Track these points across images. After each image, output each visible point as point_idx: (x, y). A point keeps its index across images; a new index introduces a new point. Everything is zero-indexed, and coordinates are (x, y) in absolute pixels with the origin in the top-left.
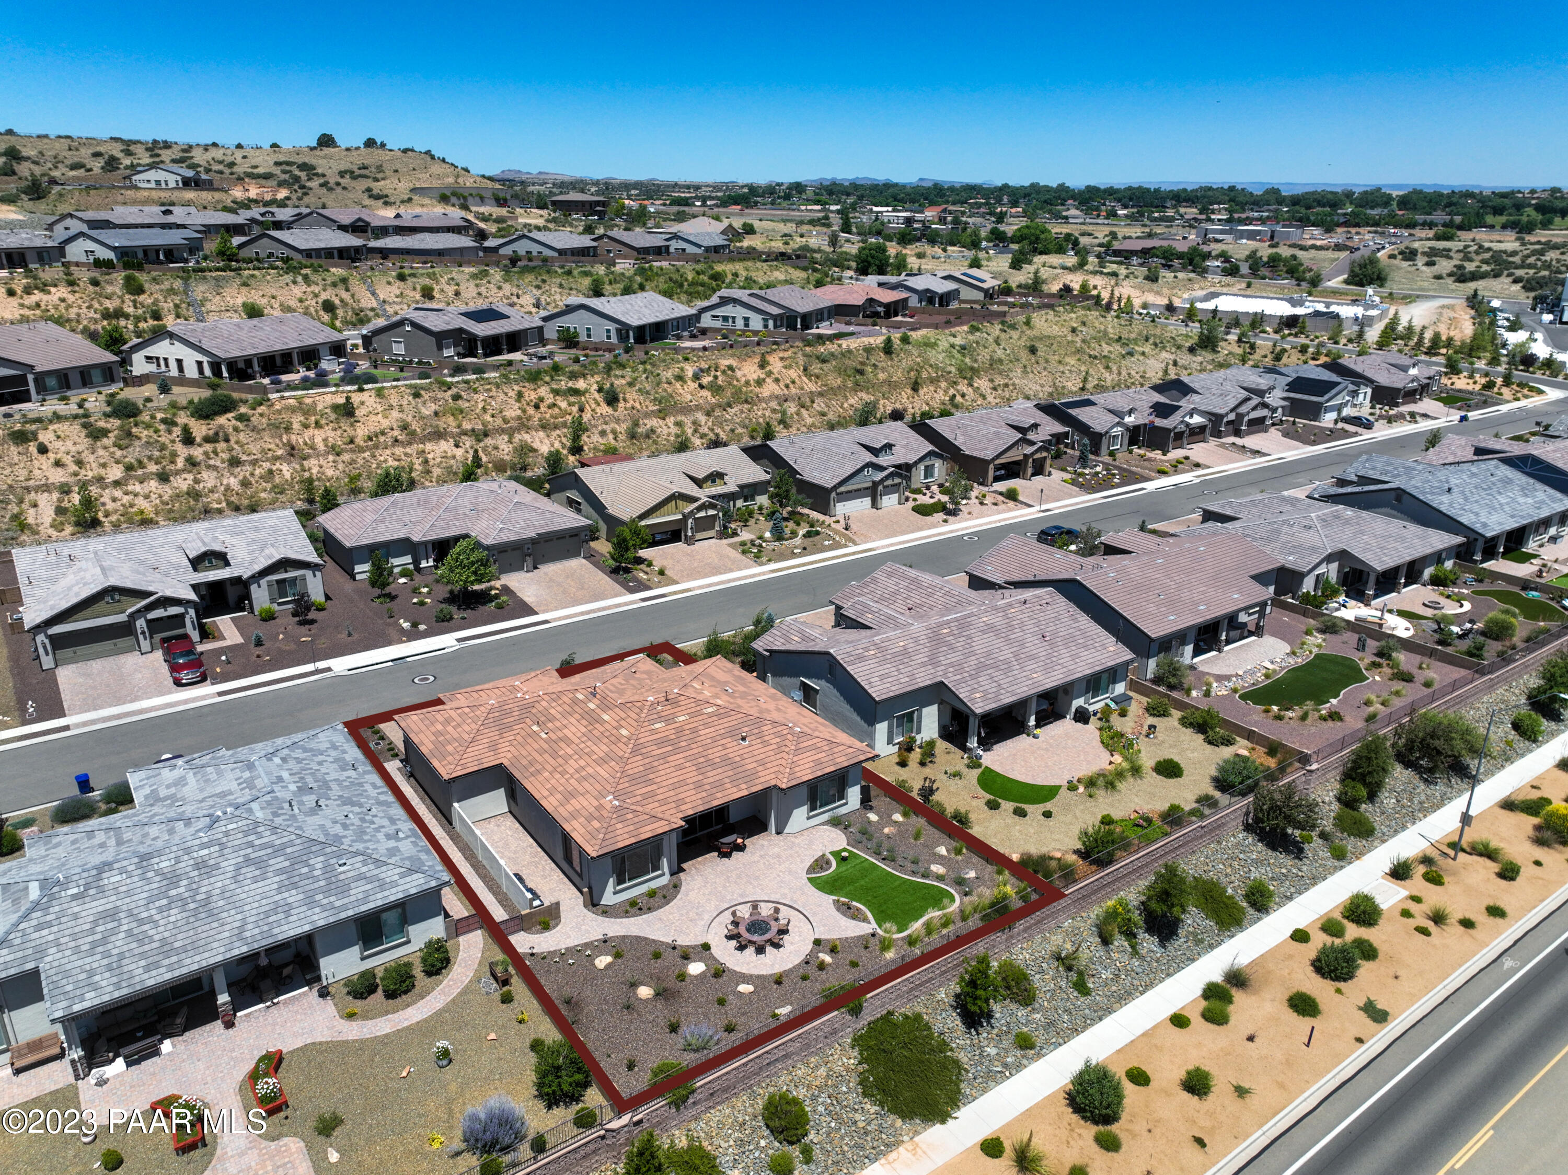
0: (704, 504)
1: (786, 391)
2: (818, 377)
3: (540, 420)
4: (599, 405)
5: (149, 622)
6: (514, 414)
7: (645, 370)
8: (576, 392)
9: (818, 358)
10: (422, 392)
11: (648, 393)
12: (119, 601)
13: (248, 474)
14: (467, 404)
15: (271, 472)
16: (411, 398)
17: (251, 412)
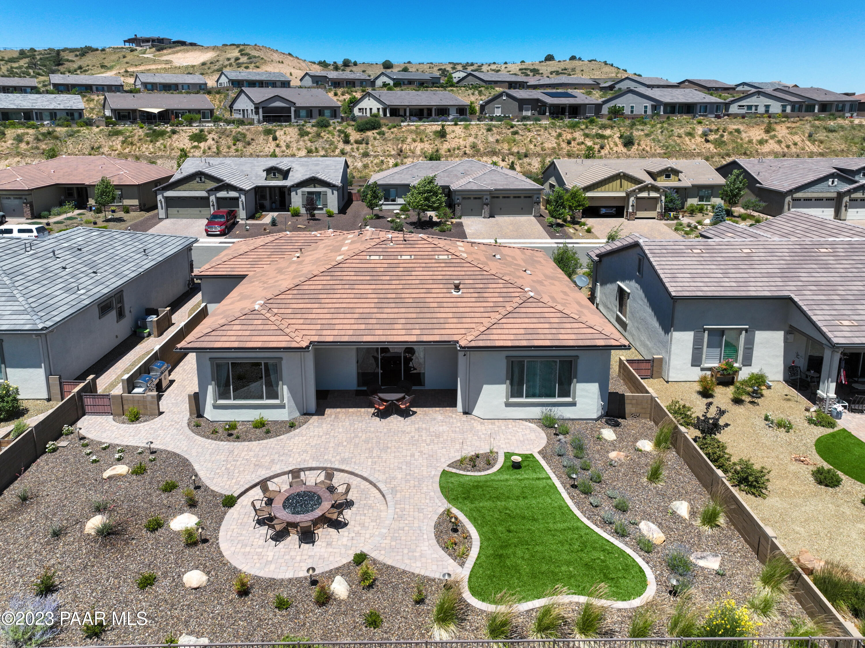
0: (646, 186)
1: (786, 150)
2: (821, 142)
3: (568, 151)
4: (617, 145)
5: (218, 199)
6: (550, 146)
7: (662, 127)
8: (602, 137)
9: (825, 128)
10: (494, 129)
11: (659, 141)
12: (204, 182)
13: (369, 162)
14: (521, 138)
15: (382, 162)
16: (485, 131)
17: (387, 130)
